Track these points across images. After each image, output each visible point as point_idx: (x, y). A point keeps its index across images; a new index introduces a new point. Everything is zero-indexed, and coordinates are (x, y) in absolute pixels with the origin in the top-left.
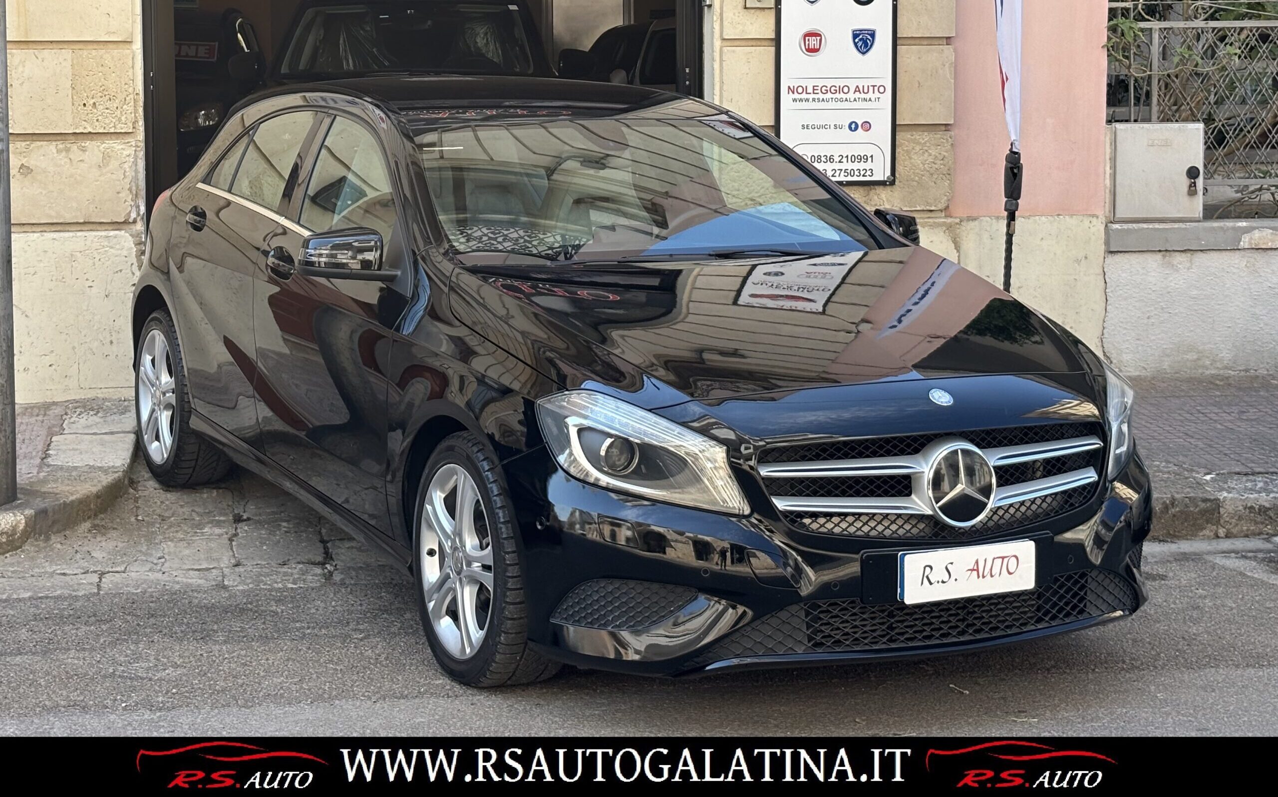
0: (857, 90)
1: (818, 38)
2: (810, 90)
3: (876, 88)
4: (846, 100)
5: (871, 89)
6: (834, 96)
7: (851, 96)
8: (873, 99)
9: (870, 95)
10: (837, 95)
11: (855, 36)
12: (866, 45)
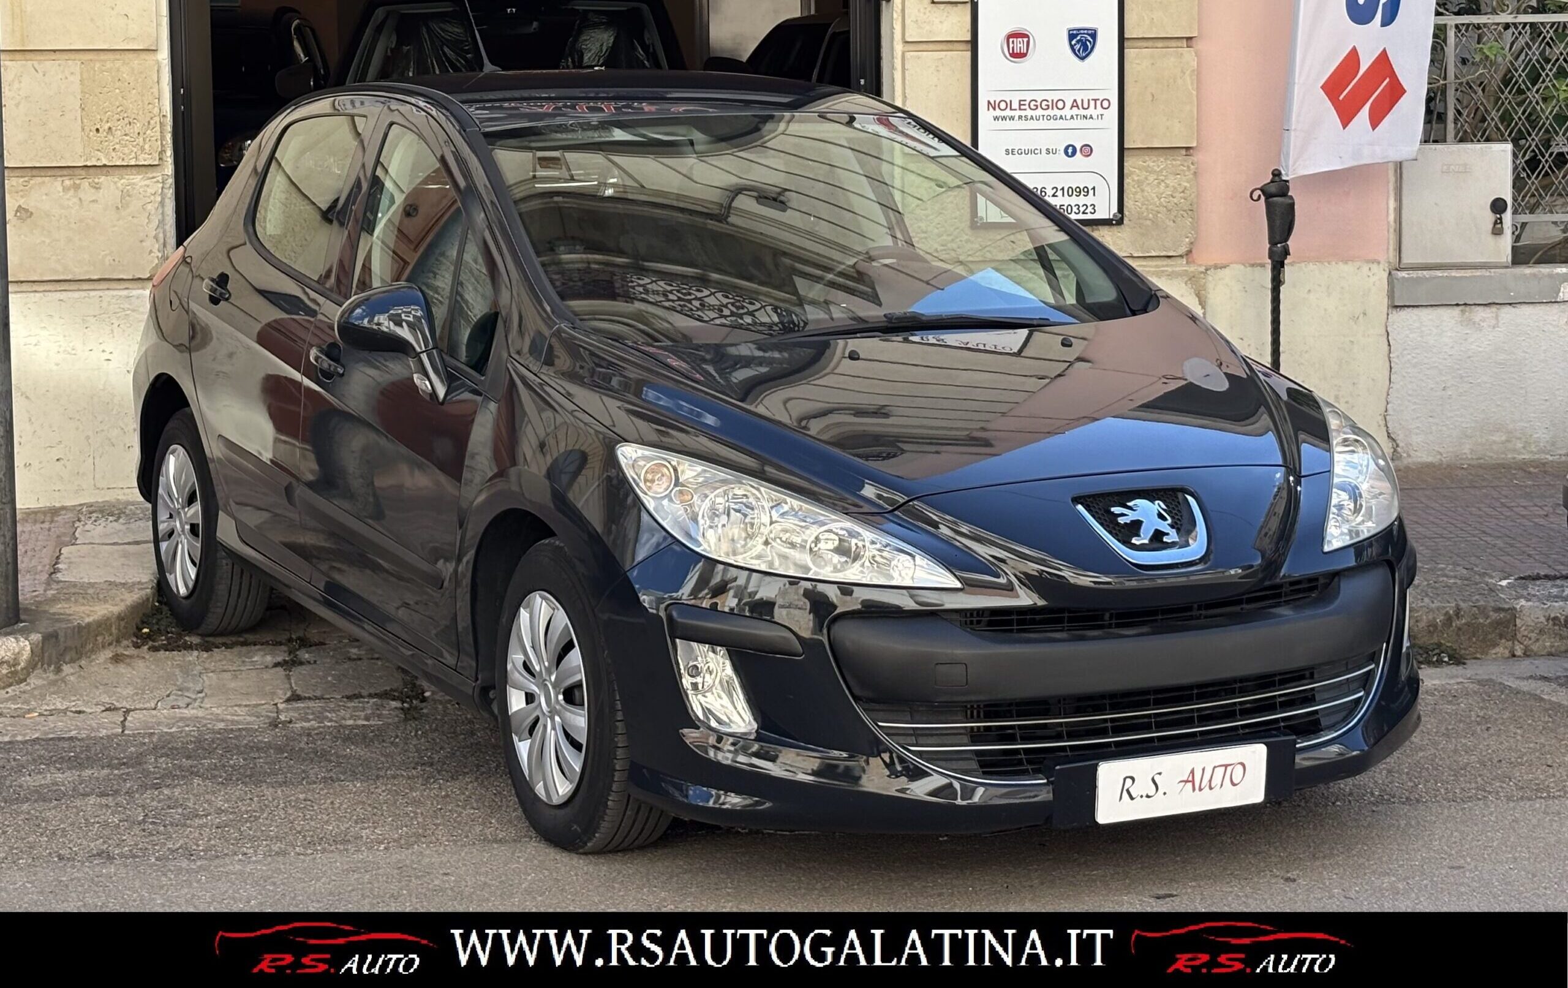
0: (1075, 104)
1: (1025, 40)
2: (1015, 105)
3: (1098, 103)
4: (1061, 118)
5: (1092, 103)
6: (1046, 113)
7: (1067, 112)
8: (1095, 117)
9: (1091, 111)
10: (1050, 112)
11: (1071, 37)
12: (1085, 48)
